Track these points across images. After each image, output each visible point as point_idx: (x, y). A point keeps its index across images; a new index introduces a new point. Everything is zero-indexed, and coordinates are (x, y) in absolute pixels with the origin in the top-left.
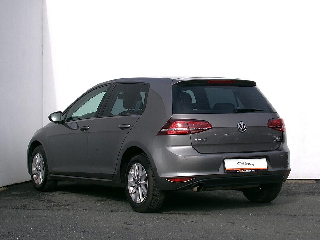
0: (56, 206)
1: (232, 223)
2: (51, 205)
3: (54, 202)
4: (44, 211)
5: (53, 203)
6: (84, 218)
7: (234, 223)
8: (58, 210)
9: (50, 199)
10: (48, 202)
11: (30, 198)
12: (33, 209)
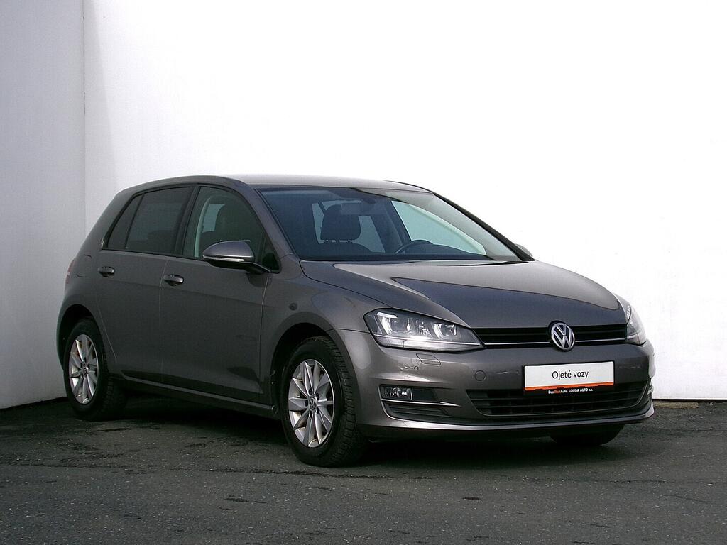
0: (90, 457)
1: (473, 499)
2: (78, 456)
3: (88, 448)
4: (59, 468)
5: (87, 450)
6: (141, 485)
7: (477, 499)
8: (92, 466)
9: (81, 441)
10: (76, 449)
11: (36, 439)
12: (34, 465)
